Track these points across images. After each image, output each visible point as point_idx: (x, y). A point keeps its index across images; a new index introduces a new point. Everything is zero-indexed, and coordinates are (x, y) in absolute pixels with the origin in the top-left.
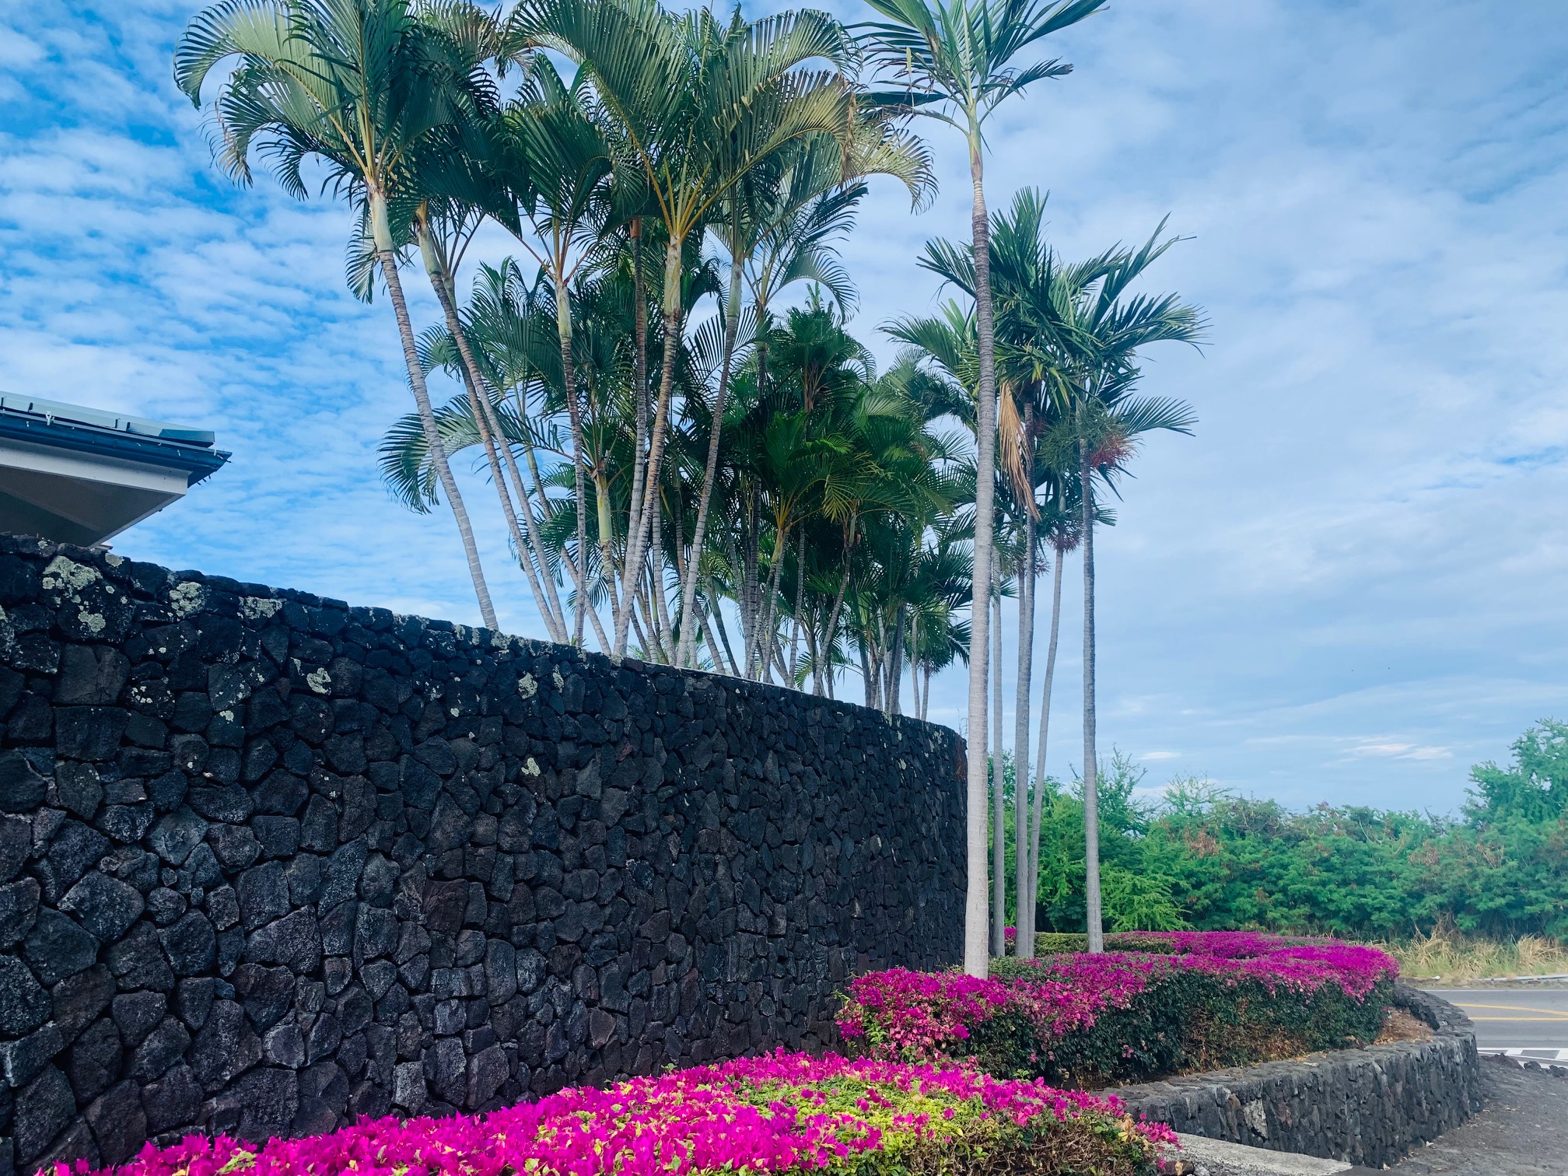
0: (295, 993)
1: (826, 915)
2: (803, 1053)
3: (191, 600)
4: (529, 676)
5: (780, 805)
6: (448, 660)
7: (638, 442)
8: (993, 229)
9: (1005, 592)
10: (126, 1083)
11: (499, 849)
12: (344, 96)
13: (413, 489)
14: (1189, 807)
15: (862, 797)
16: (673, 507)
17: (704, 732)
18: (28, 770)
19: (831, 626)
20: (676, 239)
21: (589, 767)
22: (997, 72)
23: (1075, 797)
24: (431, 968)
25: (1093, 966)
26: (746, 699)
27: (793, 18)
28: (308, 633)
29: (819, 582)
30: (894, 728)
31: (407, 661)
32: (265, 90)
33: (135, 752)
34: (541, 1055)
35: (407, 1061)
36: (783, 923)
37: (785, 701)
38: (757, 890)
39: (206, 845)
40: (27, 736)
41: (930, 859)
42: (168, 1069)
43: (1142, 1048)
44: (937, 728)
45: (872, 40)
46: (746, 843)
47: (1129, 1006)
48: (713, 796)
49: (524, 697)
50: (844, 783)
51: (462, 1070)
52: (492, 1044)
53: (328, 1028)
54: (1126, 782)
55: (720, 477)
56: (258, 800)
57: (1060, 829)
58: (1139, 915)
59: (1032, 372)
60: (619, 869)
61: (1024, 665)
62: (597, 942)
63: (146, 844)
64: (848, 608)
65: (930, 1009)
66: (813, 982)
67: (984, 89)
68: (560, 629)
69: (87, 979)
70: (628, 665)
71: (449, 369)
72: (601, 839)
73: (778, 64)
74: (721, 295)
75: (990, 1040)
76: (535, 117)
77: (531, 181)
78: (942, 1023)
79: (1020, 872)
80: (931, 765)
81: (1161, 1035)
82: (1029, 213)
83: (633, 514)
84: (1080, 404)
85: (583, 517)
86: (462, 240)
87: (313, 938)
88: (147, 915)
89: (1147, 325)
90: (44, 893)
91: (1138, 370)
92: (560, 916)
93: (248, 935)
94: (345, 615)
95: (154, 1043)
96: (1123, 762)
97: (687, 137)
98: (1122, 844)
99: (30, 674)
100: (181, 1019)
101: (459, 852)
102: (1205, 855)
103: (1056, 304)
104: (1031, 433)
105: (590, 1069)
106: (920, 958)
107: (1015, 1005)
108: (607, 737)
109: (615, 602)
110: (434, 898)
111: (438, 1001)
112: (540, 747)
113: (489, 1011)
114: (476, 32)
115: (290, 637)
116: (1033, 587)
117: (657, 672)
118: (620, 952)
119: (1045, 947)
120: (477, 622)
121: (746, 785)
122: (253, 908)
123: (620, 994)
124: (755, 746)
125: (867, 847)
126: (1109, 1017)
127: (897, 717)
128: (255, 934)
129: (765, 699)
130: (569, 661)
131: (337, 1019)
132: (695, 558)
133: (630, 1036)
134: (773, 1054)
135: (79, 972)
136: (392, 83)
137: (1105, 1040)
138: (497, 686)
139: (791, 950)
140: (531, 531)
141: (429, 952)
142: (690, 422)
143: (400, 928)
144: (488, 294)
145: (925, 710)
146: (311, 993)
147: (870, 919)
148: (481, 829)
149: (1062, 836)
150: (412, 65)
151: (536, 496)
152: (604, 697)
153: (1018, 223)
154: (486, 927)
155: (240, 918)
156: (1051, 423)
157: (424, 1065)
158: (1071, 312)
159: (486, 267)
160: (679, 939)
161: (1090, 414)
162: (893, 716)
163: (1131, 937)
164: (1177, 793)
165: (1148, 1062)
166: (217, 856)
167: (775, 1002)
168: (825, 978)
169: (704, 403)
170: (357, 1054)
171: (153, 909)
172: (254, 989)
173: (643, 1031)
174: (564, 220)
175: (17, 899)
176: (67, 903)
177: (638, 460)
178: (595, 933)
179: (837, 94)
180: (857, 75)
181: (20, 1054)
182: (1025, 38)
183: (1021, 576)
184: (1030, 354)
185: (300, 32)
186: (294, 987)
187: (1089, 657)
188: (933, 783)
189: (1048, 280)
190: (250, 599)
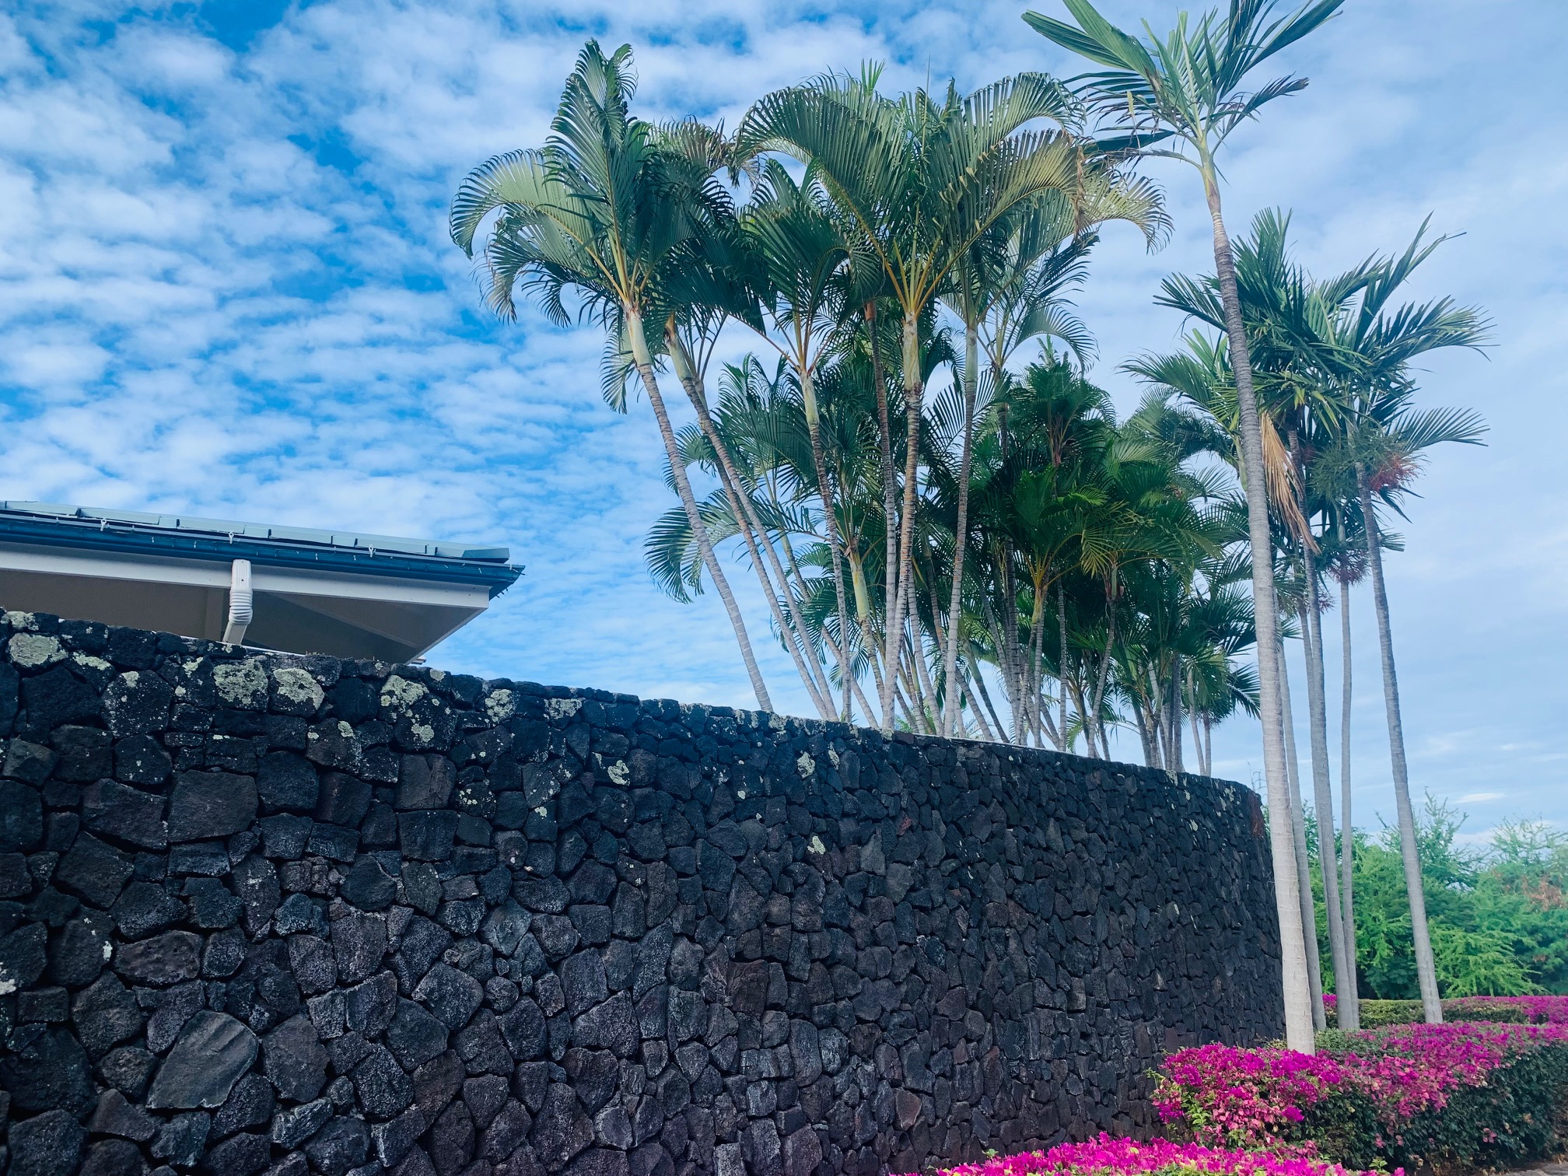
0: (619, 1077)
1: (1128, 989)
2: (1129, 1138)
3: (503, 705)
4: (806, 755)
5: (1067, 875)
6: (731, 745)
7: (888, 516)
8: (1236, 258)
9: (1287, 634)
10: (480, 1163)
11: (794, 929)
12: (597, 227)
13: (677, 583)
14: (1523, 854)
15: (1152, 862)
16: (926, 575)
17: (981, 803)
18: (380, 872)
19: (1101, 684)
20: (911, 315)
21: (872, 843)
22: (1225, 99)
23: (1387, 849)
24: (740, 1050)
25: (1435, 1037)
26: (1020, 766)
27: (1011, 84)
28: (606, 728)
29: (1082, 638)
30: (1181, 788)
31: (695, 747)
32: (525, 233)
33: (466, 850)
34: (851, 1136)
35: (726, 1142)
36: (1082, 997)
37: (1062, 765)
38: (1052, 962)
39: (531, 935)
40: (376, 842)
41: (1234, 925)
42: (515, 1149)
43: (1505, 1132)
44: (1228, 784)
45: (1091, 90)
46: (1035, 915)
47: (1485, 1083)
48: (997, 868)
49: (804, 776)
50: (1133, 848)
51: (777, 1151)
52: (803, 1125)
53: (651, 1109)
54: (1444, 829)
55: (970, 542)
56: (573, 891)
57: (1373, 885)
58: (1477, 978)
59: (1293, 398)
60: (910, 945)
61: (1317, 710)
62: (896, 1020)
63: (480, 936)
64: (1114, 662)
65: (1255, 1089)
66: (1119, 1058)
67: (1213, 119)
68: (829, 706)
69: (440, 1065)
70: (900, 741)
71: (705, 465)
72: (889, 916)
73: (1000, 130)
74: (954, 363)
75: (1328, 1123)
76: (772, 220)
77: (770, 280)
78: (1270, 1104)
79: (1335, 935)
80: (1225, 825)
81: (1527, 1117)
82: (1271, 238)
83: (889, 587)
84: (1350, 426)
85: (842, 595)
86: (708, 344)
87: (631, 1022)
88: (486, 1004)
89: (1418, 334)
90: (399, 985)
91: (1413, 382)
92: (858, 994)
93: (573, 1019)
94: (637, 709)
95: (501, 1125)
96: (1438, 807)
97: (913, 214)
98: (1447, 898)
99: (377, 784)
100: (523, 1102)
101: (756, 933)
102: (1550, 908)
103: (1312, 324)
104: (1298, 461)
105: (900, 1151)
106: (1233, 1031)
107: (1351, 1083)
108: (886, 812)
109: (878, 675)
110: (738, 979)
111: (749, 1082)
112: (822, 824)
113: (798, 1092)
114: (704, 149)
115: (590, 733)
116: (1319, 624)
117: (928, 744)
118: (920, 1031)
119: (1370, 1015)
120: (754, 707)
121: (1030, 855)
122: (575, 994)
123: (924, 1074)
124: (1034, 814)
125: (1164, 915)
126: (1463, 1097)
127: (1182, 775)
128: (579, 1019)
129: (1040, 764)
130: (843, 738)
131: (658, 1101)
132: (953, 625)
133: (937, 1117)
134: (1098, 1139)
135: (433, 1058)
136: (638, 208)
137: (1460, 1123)
138: (778, 767)
139: (1094, 1025)
140: (793, 613)
141: (737, 1034)
142: (936, 491)
143: (708, 1010)
144: (734, 392)
145: (1209, 764)
146: (632, 1075)
147: (1175, 991)
148: (775, 910)
149: (1376, 893)
150: (654, 189)
151: (792, 578)
152: (878, 772)
153: (1261, 246)
154: (787, 1008)
155: (566, 1005)
156: (1320, 450)
157: (742, 1146)
158: (1330, 331)
159: (729, 367)
160: (977, 1016)
161: (1363, 435)
162: (1178, 775)
163: (1473, 1003)
164: (1508, 839)
165: (1514, 1147)
166: (541, 945)
167: (1082, 1081)
168: (1132, 1054)
169: (947, 470)
170: (679, 1136)
171: (491, 997)
172: (582, 1073)
173: (949, 1112)
174: (803, 312)
175: (379, 991)
176: (419, 994)
177: (889, 534)
178: (893, 1011)
179: (1063, 149)
180: (1081, 128)
181: (391, 1134)
182: (1252, 59)
183: (1303, 614)
184: (1289, 380)
185: (554, 177)
186: (618, 1070)
187: (1391, 696)
188: (1229, 843)
189: (1300, 300)
190: (554, 701)
